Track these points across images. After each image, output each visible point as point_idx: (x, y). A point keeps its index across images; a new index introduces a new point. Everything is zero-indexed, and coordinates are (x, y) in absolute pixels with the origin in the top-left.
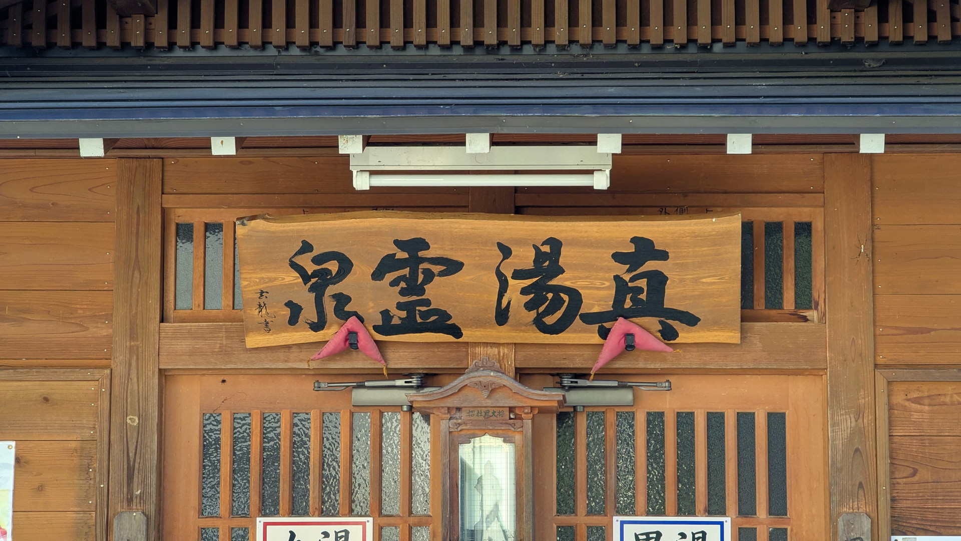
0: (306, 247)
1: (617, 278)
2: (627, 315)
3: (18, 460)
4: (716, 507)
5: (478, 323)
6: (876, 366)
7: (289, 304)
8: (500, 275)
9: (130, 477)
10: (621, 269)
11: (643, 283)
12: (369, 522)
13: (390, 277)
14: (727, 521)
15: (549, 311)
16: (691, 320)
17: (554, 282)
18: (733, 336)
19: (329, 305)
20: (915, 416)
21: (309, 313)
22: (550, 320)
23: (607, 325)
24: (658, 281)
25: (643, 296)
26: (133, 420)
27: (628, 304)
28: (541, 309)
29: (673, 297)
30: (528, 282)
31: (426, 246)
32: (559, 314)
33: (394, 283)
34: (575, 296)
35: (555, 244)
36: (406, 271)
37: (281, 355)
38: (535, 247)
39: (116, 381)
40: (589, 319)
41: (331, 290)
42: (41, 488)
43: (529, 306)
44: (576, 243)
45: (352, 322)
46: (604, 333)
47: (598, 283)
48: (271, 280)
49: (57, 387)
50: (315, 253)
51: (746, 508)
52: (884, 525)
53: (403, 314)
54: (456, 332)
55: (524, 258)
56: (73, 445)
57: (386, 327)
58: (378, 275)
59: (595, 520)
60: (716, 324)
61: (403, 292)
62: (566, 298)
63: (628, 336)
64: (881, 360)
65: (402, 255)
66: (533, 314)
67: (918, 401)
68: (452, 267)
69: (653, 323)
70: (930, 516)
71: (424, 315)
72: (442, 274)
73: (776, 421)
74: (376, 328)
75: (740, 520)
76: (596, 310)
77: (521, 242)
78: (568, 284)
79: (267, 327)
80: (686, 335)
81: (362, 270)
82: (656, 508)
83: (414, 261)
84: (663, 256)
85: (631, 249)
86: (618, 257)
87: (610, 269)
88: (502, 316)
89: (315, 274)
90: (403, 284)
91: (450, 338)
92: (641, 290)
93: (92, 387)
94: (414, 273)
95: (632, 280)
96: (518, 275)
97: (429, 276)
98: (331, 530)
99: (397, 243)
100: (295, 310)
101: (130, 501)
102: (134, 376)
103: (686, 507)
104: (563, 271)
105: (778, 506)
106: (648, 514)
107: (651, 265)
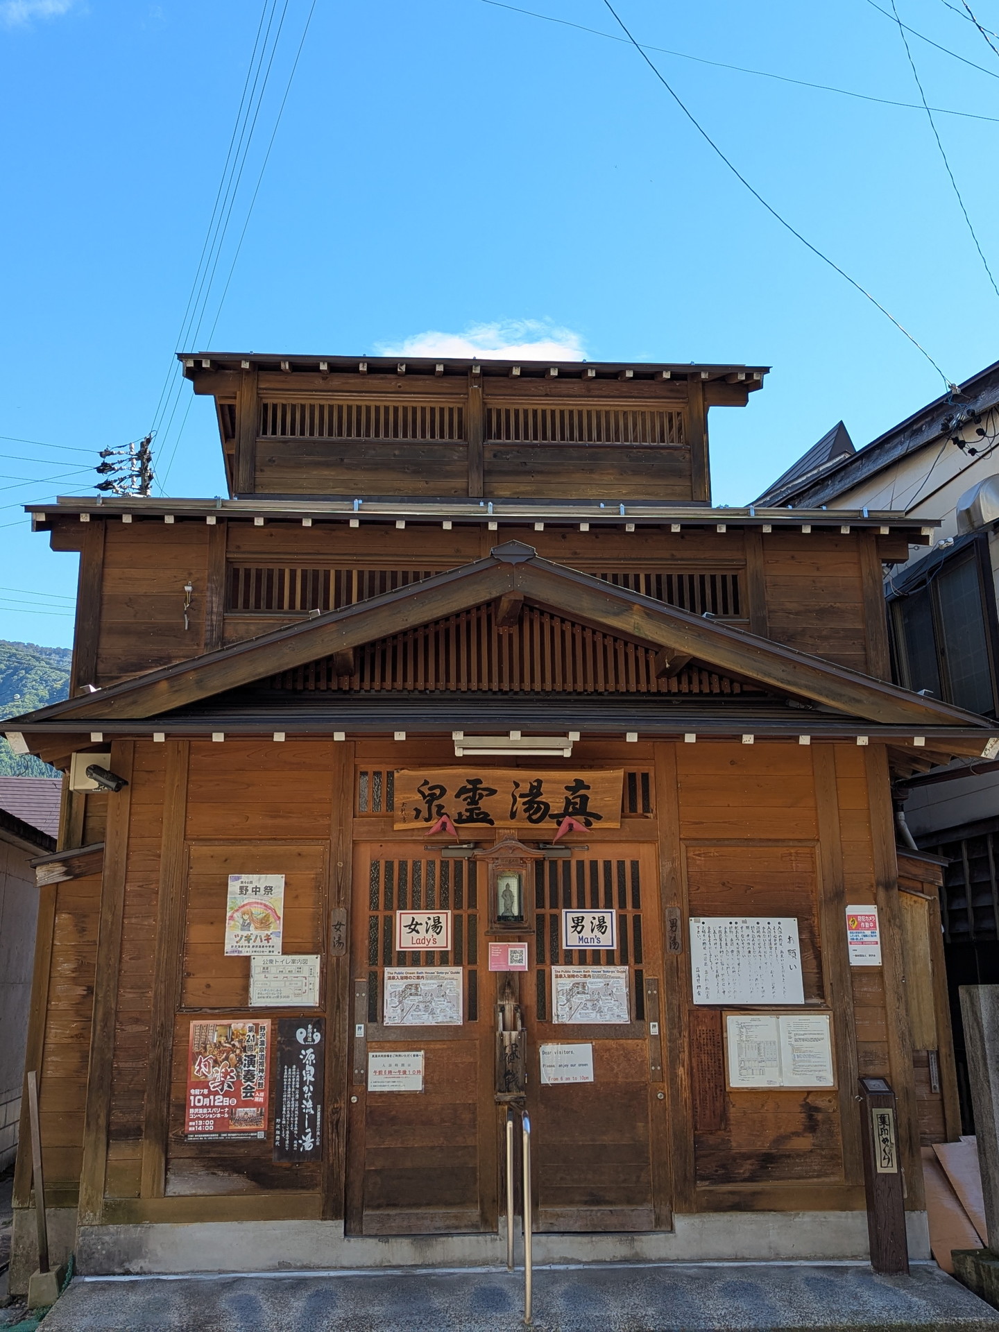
0: (426, 783)
1: (566, 798)
2: (570, 815)
3: (286, 883)
4: (609, 905)
5: (502, 818)
6: (680, 839)
7: (416, 809)
8: (514, 796)
9: (339, 892)
10: (568, 794)
11: (578, 800)
12: (449, 912)
13: (463, 796)
14: (614, 911)
15: (535, 813)
16: (598, 817)
17: (538, 799)
18: (616, 825)
19: (434, 810)
20: (698, 862)
21: (425, 814)
22: (535, 817)
23: (560, 819)
24: (585, 799)
25: (578, 806)
26: (340, 864)
27: (571, 810)
28: (531, 812)
29: (591, 807)
30: (526, 799)
31: (481, 783)
32: (539, 814)
33: (465, 800)
34: (547, 806)
35: (539, 782)
36: (471, 794)
37: (409, 833)
38: (531, 783)
39: (332, 846)
40: (552, 816)
41: (436, 803)
42: (297, 897)
43: (526, 811)
44: (548, 781)
45: (444, 818)
46: (559, 823)
47: (557, 800)
48: (408, 798)
49: (304, 849)
50: (430, 785)
51: (622, 905)
52: (686, 913)
53: (468, 814)
54: (491, 822)
55: (525, 788)
56: (313, 876)
57: (460, 820)
58: (458, 796)
59: (554, 911)
60: (609, 819)
61: (468, 804)
62: (542, 807)
63: (571, 825)
64: (682, 836)
65: (470, 786)
66: (527, 814)
67: (699, 855)
68: (492, 792)
69: (582, 818)
70: (706, 909)
71: (477, 814)
72: (487, 795)
73: (635, 865)
74: (455, 821)
75: (620, 911)
76: (556, 812)
77: (523, 781)
78: (544, 800)
79: (404, 820)
80: (596, 825)
81: (451, 793)
82: (581, 905)
83: (475, 790)
84: (588, 788)
85: (573, 784)
86: (567, 788)
87: (564, 793)
88: (513, 815)
89: (429, 795)
90: (469, 800)
91: (489, 825)
92: (577, 803)
93: (321, 848)
94: (474, 795)
95: (573, 799)
96: (522, 796)
97: (481, 796)
98: (431, 916)
99: (468, 781)
100: (418, 811)
101: (339, 903)
102: (341, 843)
103: (595, 905)
104: (542, 794)
105: (636, 904)
106: (578, 908)
107: (582, 792)
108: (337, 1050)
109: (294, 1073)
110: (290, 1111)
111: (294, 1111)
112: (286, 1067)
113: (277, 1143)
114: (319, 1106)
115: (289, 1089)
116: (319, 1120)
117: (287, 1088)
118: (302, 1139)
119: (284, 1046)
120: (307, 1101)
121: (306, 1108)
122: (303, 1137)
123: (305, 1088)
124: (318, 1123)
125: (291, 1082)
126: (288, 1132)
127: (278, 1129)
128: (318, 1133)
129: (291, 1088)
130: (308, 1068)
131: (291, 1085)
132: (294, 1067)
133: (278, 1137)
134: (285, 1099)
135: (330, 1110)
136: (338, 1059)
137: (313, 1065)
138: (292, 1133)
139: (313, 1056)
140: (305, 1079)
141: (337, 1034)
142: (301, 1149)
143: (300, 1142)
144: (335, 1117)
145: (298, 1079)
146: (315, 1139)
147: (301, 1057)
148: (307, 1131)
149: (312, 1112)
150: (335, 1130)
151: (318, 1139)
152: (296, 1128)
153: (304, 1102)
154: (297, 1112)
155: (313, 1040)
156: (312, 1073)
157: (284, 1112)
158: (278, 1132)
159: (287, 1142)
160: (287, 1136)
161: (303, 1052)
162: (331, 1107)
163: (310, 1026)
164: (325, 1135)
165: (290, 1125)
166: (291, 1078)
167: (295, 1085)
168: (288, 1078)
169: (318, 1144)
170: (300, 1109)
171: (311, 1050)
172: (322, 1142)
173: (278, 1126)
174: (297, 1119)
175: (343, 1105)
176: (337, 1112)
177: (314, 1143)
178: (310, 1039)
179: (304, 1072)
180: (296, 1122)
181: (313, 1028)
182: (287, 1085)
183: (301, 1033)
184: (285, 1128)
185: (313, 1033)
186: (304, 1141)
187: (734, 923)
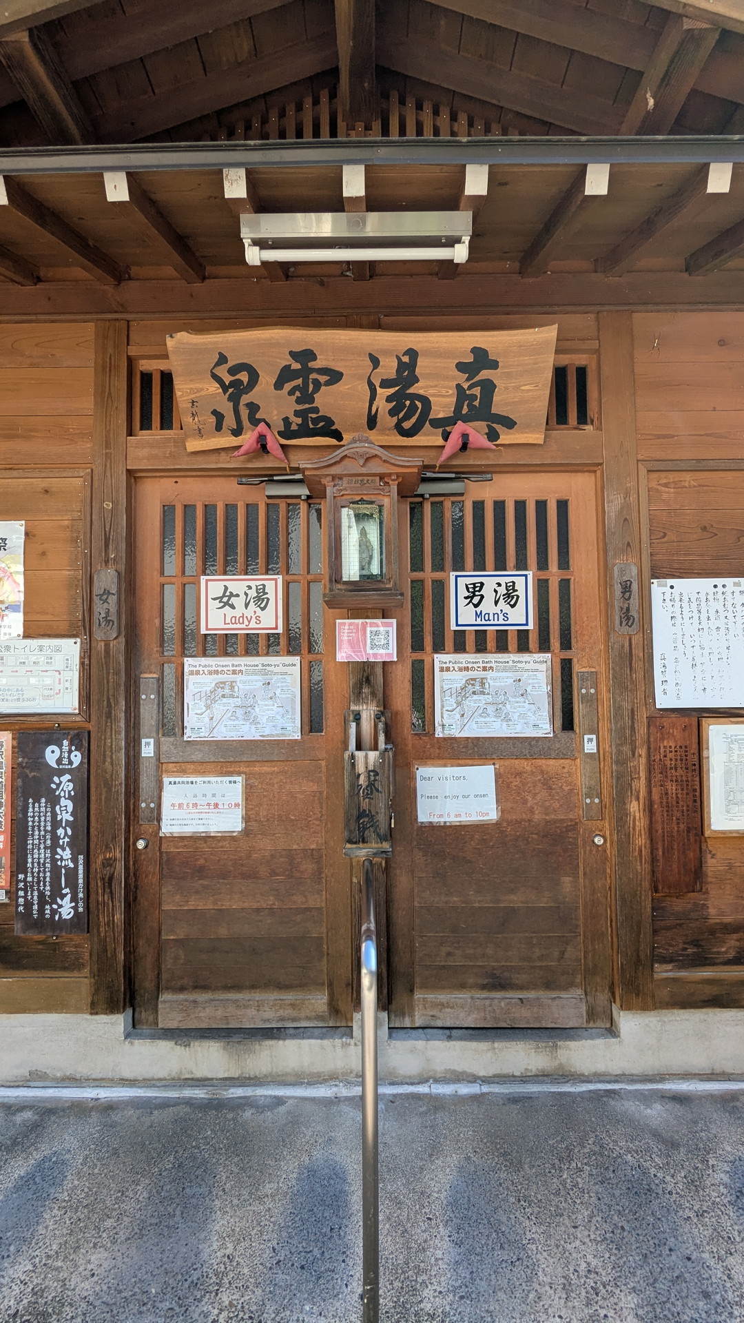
0: (222, 359)
1: (459, 386)
2: (466, 419)
3: (27, 534)
4: (521, 564)
5: (354, 428)
6: (638, 461)
7: (215, 413)
8: (371, 384)
9: (107, 546)
10: (461, 378)
11: (477, 391)
12: (280, 578)
13: (288, 386)
14: (530, 574)
15: (407, 417)
16: (509, 424)
17: (411, 391)
18: (537, 437)
19: (244, 413)
20: (665, 496)
21: (230, 421)
22: (407, 425)
23: (448, 429)
24: (488, 388)
25: (476, 403)
26: (108, 505)
27: (465, 410)
28: (401, 415)
29: (500, 404)
30: (392, 391)
31: (314, 357)
32: (413, 420)
33: (291, 393)
34: (426, 401)
35: (413, 354)
36: (299, 381)
37: (213, 457)
38: (398, 357)
39: (96, 478)
40: (436, 423)
41: (245, 399)
42: (43, 554)
43: (392, 413)
44: (431, 353)
45: (262, 427)
46: (446, 437)
47: (443, 391)
48: (199, 390)
49: (54, 483)
50: (230, 364)
51: (543, 564)
52: (646, 572)
53: (299, 421)
54: (338, 435)
55: (389, 368)
56: (66, 523)
57: (287, 433)
58: (279, 385)
59: (438, 575)
60: (529, 427)
61: (298, 401)
62: (419, 404)
63: (465, 436)
64: (640, 457)
65: (296, 366)
66: (395, 419)
67: (666, 485)
68: (335, 377)
69: (482, 425)
70: (676, 566)
71: (315, 421)
72: (328, 383)
73: (563, 506)
74: (280, 433)
75: (539, 573)
76: (441, 416)
77: (387, 352)
78: (421, 392)
79: (200, 433)
80: (506, 437)
81: (267, 380)
82: (480, 565)
83: (305, 372)
84: (494, 365)
85: (470, 359)
86: (461, 367)
87: (454, 378)
88: (372, 422)
89: (232, 384)
90: (298, 394)
91: (334, 442)
92: (474, 397)
93: (79, 482)
94: (306, 383)
95: (470, 388)
96: (385, 384)
97: (318, 385)
98: (253, 584)
99: (291, 353)
100: (219, 417)
101: (107, 562)
102: (108, 474)
103: (501, 565)
104: (418, 381)
105: (564, 563)
106: (474, 570)
107: (485, 374)
108: (108, 776)
109: (43, 809)
110: (39, 863)
111: (44, 864)
112: (31, 800)
113: (21, 909)
114: (81, 857)
115: (37, 833)
116: (81, 876)
117: (33, 830)
118: (57, 904)
119: (28, 771)
120: (64, 850)
121: (62, 859)
122: (59, 900)
123: (60, 832)
124: (81, 881)
125: (39, 822)
126: (36, 893)
127: (21, 889)
128: (81, 895)
129: (40, 831)
130: (63, 802)
131: (39, 826)
132: (43, 800)
133: (21, 901)
134: (30, 847)
135: (99, 861)
136: (110, 790)
137: (70, 798)
138: (41, 895)
139: (71, 785)
140: (59, 818)
141: (108, 753)
142: (57, 917)
143: (55, 906)
144: (107, 871)
145: (49, 819)
146: (77, 903)
147: (53, 786)
148: (64, 892)
149: (71, 865)
150: (108, 890)
151: (81, 904)
152: (48, 888)
153: (59, 850)
154: (48, 865)
155: (71, 763)
156: (70, 808)
157: (29, 865)
158: (21, 893)
159: (36, 907)
160: (35, 898)
161: (56, 779)
162: (101, 857)
163: (66, 743)
164: (93, 897)
165: (38, 883)
166: (39, 817)
167: (45, 826)
168: (34, 817)
169: (81, 910)
170: (54, 861)
171: (67, 777)
172: (87, 907)
173: (21, 885)
174: (48, 874)
175: (118, 855)
176: (111, 865)
177: (75, 908)
178: (65, 761)
179: (57, 808)
180: (48, 879)
181: (71, 744)
182: (33, 827)
183: (53, 752)
184: (32, 887)
185: (70, 752)
186: (61, 906)
187: (720, 586)
